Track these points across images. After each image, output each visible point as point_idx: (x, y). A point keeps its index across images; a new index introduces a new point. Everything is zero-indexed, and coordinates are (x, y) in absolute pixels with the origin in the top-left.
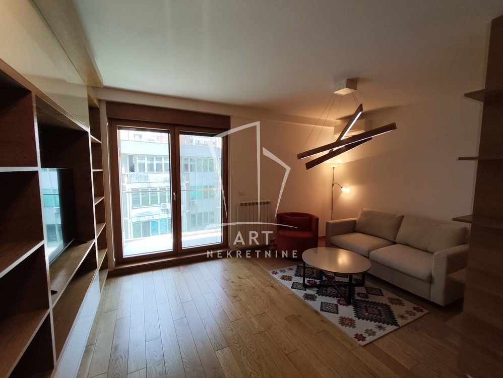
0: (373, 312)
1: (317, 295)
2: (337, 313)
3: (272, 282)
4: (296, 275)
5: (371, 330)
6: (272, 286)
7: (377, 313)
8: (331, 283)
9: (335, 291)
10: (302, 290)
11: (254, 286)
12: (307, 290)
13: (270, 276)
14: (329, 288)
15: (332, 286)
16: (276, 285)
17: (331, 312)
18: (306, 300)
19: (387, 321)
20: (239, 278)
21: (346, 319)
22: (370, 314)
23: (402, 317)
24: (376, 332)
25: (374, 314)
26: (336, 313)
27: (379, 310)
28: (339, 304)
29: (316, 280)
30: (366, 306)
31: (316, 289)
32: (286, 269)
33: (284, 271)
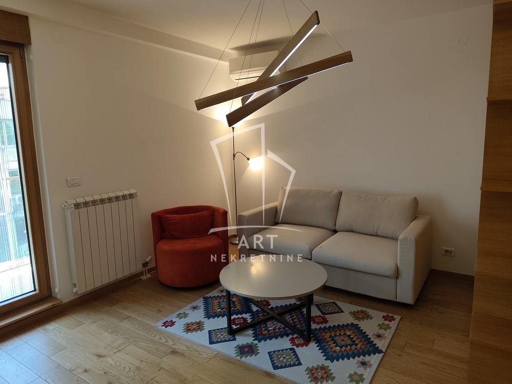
0: (343, 343)
1: (256, 342)
2: (300, 364)
3: (170, 343)
4: (209, 316)
5: (355, 373)
6: (174, 352)
7: (349, 342)
8: (268, 314)
9: (279, 325)
10: (229, 340)
11: (137, 363)
12: (237, 337)
13: (161, 332)
14: (269, 324)
15: (272, 318)
16: (181, 348)
17: (290, 366)
18: (244, 359)
19: (366, 350)
20: (99, 356)
21: (316, 369)
22: (341, 347)
23: (379, 336)
24: (363, 375)
25: (346, 346)
26: (297, 365)
27: (349, 336)
28: (295, 347)
29: (244, 316)
30: (331, 337)
31: (250, 332)
32: (187, 309)
33: (185, 315)
